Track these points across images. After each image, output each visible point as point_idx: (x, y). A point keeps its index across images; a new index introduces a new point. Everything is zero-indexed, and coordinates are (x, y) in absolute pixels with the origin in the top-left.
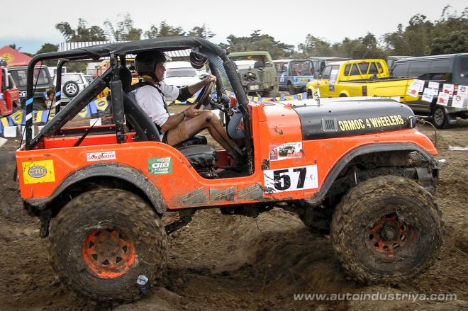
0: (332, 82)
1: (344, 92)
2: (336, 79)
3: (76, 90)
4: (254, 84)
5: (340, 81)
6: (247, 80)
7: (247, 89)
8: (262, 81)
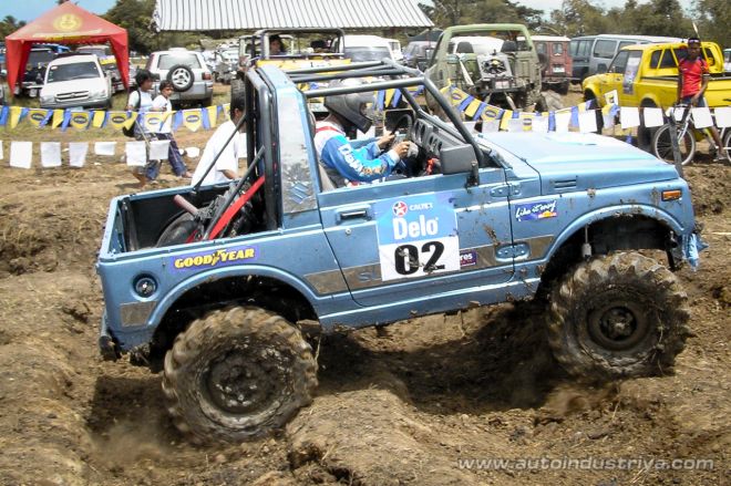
0: (629, 78)
1: (650, 96)
2: (635, 74)
3: (188, 80)
4: (502, 80)
5: (642, 78)
6: (489, 71)
7: (490, 87)
8: (513, 73)
